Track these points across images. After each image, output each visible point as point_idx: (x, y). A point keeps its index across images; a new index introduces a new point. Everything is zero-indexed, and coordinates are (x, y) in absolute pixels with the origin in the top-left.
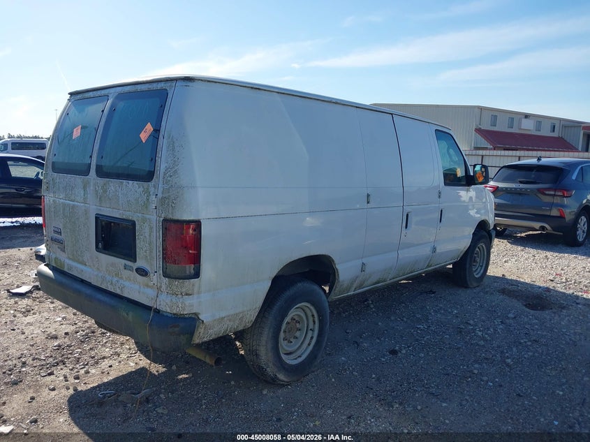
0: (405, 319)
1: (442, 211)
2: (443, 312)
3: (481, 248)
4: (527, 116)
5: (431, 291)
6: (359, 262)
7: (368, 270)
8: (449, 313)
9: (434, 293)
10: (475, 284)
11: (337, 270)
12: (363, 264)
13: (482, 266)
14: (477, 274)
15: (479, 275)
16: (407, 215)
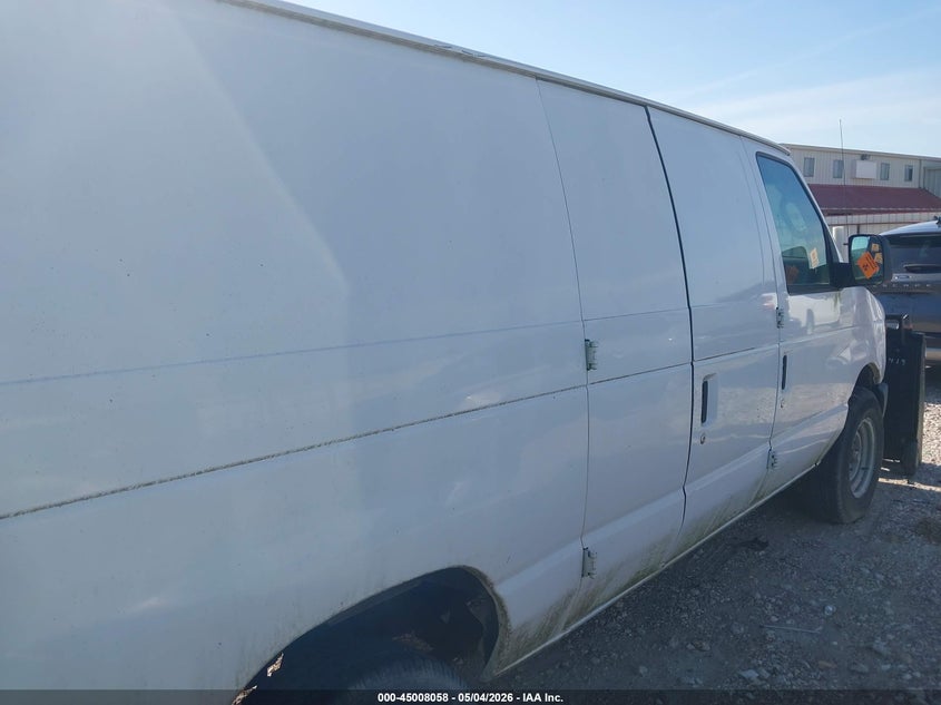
0: (706, 646)
1: (785, 358)
2: (797, 609)
3: (864, 431)
4: (864, 156)
5: (756, 540)
6: (575, 550)
7: (601, 566)
8: (814, 612)
9: (764, 545)
10: (855, 515)
11: (500, 601)
12: (587, 553)
13: (866, 469)
14: (857, 490)
15: (863, 490)
16: (705, 386)
